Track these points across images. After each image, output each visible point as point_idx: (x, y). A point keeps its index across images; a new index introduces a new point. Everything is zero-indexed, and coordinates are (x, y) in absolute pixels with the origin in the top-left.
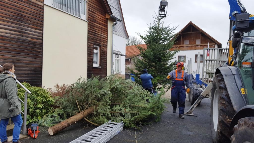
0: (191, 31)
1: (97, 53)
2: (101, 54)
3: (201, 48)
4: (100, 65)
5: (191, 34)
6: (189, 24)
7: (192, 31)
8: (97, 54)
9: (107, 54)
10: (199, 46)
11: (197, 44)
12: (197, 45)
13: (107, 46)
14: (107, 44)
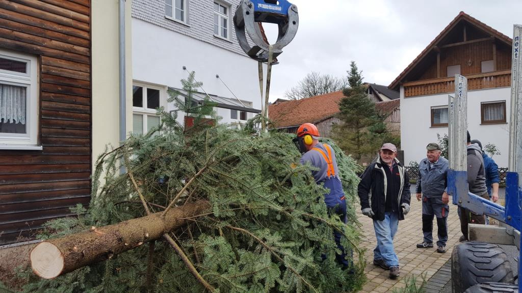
0: (465, 39)
1: (25, 88)
2: (42, 90)
3: (496, 83)
4: (42, 139)
5: (466, 46)
6: (457, 19)
7: (468, 40)
8: (22, 89)
9: (90, 90)
10: (490, 77)
11: (482, 72)
12: (485, 75)
13: (90, 57)
14: (90, 51)
